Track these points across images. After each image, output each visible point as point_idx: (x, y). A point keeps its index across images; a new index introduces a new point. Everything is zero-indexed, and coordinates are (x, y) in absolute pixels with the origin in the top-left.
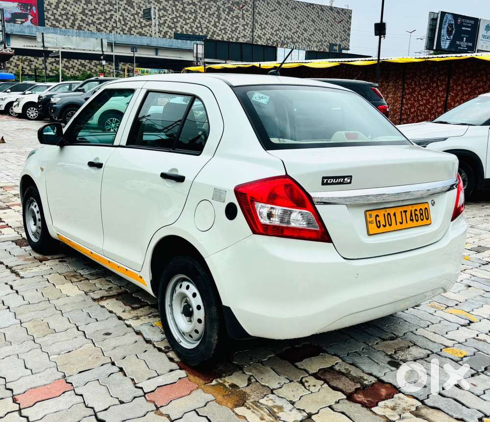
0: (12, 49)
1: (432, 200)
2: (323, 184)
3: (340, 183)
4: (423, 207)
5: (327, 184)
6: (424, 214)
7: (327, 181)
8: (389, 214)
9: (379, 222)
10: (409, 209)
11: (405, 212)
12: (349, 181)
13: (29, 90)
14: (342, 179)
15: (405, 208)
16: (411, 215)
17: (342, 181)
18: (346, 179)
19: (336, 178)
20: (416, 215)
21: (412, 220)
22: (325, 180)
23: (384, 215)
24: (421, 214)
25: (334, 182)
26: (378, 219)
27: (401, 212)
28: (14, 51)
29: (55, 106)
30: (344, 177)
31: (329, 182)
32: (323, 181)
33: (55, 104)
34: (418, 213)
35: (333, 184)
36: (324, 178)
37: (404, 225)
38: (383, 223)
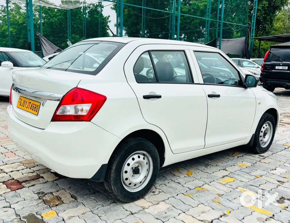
1: (44, 103)
4: (38, 104)
6: (36, 108)
8: (25, 101)
10: (32, 102)
11: (30, 103)
15: (31, 101)
16: (32, 106)
20: (33, 107)
21: (31, 108)
24: (35, 108)
26: (21, 101)
34: (34, 106)
37: (27, 109)
38: (22, 104)
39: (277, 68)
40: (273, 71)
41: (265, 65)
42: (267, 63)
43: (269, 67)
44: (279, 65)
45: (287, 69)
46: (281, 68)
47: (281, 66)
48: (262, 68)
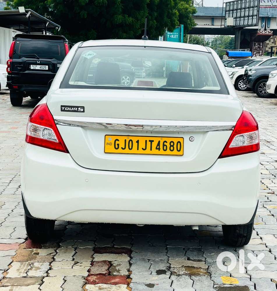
0: (271, 30)
1: (192, 137)
2: (62, 110)
3: (75, 111)
5: (64, 110)
6: (175, 146)
7: (64, 109)
8: (131, 140)
9: (118, 145)
10: (156, 139)
11: (151, 141)
12: (82, 110)
13: (247, 65)
14: (77, 109)
15: (151, 139)
16: (158, 145)
17: (76, 110)
18: (79, 109)
19: (71, 107)
20: (164, 145)
21: (159, 149)
22: (63, 108)
23: (125, 140)
24: (171, 146)
25: (70, 109)
26: (117, 142)
27: (146, 141)
28: (272, 32)
29: (250, 78)
30: (78, 107)
31: (66, 109)
32: (61, 109)
33: (251, 76)
35: (69, 111)
36: (62, 106)
37: (148, 152)
38: (122, 146)
39: (32, 67)
40: (27, 72)
41: (12, 63)
42: (15, 60)
43: (20, 67)
44: (36, 64)
45: (47, 69)
46: (38, 67)
47: (38, 64)
48: (9, 68)
